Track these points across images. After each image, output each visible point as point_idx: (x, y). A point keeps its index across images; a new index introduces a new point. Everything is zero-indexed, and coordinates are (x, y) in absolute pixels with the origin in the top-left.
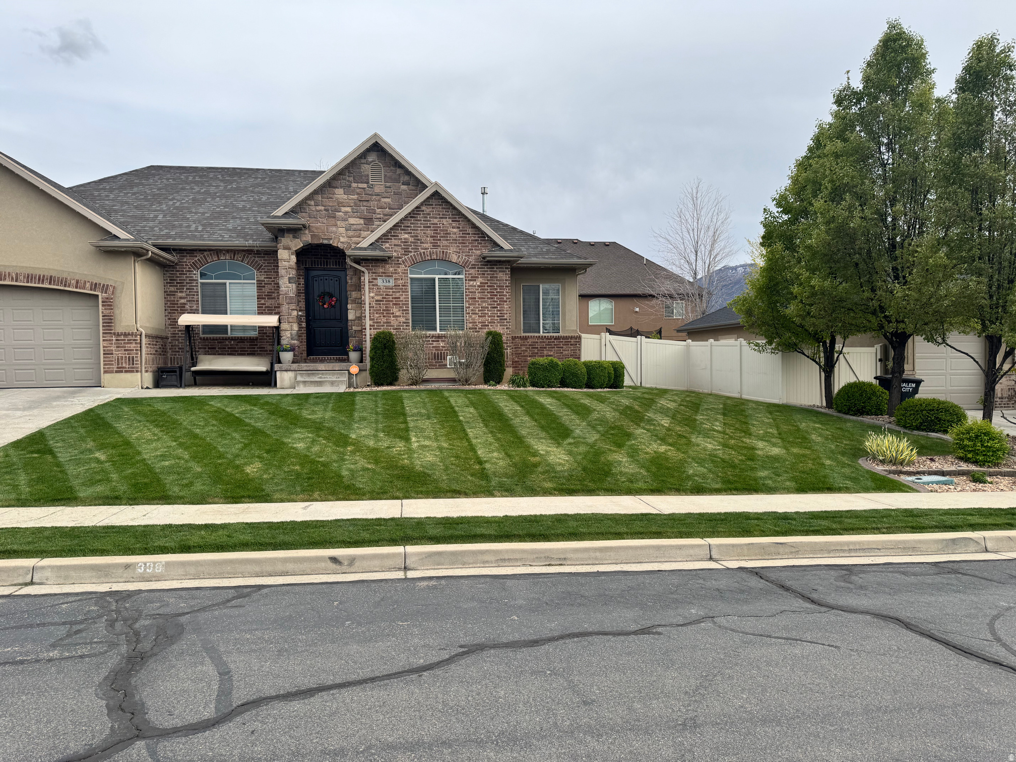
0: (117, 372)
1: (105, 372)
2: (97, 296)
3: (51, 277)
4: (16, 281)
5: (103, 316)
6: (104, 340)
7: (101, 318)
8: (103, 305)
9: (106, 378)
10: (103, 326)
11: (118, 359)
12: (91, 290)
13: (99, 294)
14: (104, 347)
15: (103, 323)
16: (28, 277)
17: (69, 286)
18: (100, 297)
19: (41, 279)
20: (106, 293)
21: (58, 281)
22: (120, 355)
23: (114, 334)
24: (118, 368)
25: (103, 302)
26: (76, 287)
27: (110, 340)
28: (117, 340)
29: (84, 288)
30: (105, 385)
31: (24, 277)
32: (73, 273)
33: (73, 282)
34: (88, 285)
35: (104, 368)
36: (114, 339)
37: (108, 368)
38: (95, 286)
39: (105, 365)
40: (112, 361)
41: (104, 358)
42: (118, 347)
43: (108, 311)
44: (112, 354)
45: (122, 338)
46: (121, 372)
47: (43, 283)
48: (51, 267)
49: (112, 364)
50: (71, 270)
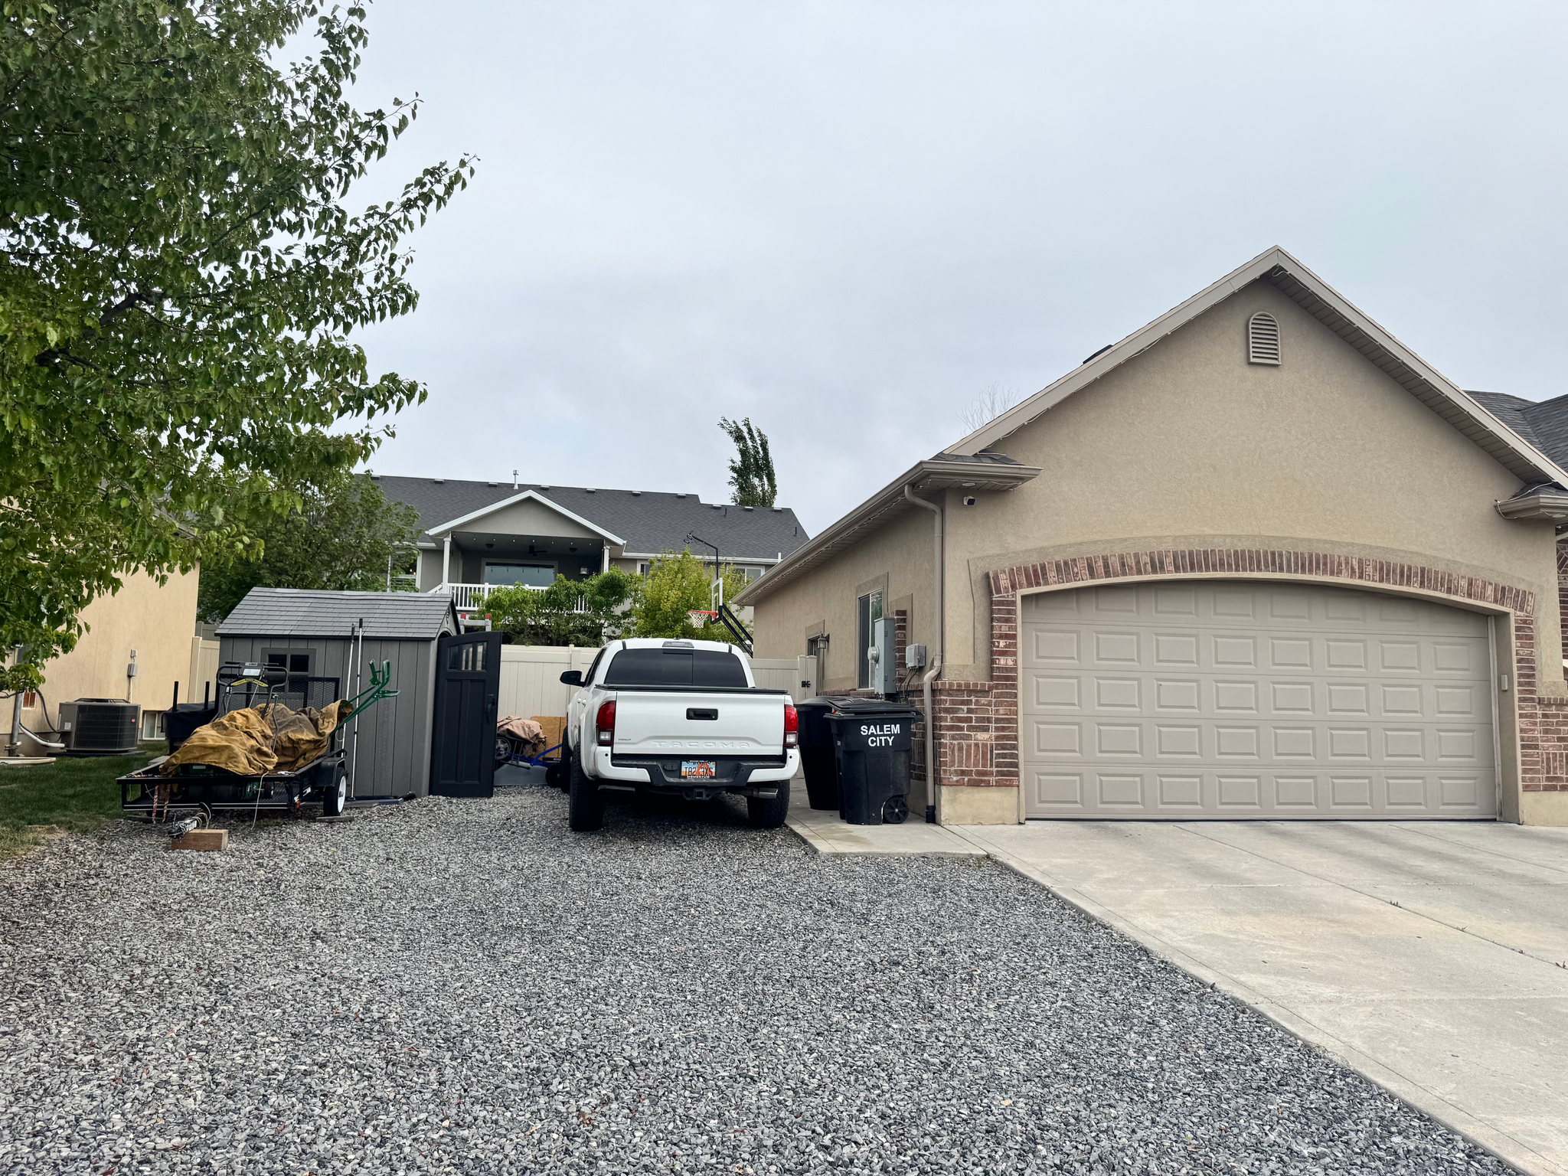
0: (1547, 789)
1: (1526, 788)
2: (1506, 614)
3: (1423, 570)
4: (1361, 577)
5: (1519, 661)
6: (1521, 716)
7: (1515, 665)
8: (1518, 637)
9: (1527, 801)
10: (1520, 684)
11: (1548, 759)
12: (1496, 601)
13: (1511, 611)
14: (1522, 730)
15: (1520, 676)
16: (1381, 569)
17: (1456, 593)
18: (1512, 618)
19: (1405, 575)
20: (1522, 610)
21: (1436, 578)
22: (1551, 751)
23: (1540, 701)
24: (1548, 779)
25: (1518, 629)
26: (1470, 596)
27: (1532, 716)
28: (1545, 716)
29: (1483, 597)
30: (1525, 819)
31: (1375, 568)
32: (1455, 562)
33: (1464, 583)
34: (1490, 590)
35: (1523, 780)
36: (1539, 712)
37: (1531, 779)
38: (1502, 594)
39: (1525, 771)
40: (1536, 763)
41: (1523, 755)
42: (1546, 731)
43: (1527, 651)
44: (1536, 747)
45: (1553, 710)
46: (1554, 788)
47: (1409, 583)
48: (1414, 548)
49: (1537, 771)
50: (1449, 557)
